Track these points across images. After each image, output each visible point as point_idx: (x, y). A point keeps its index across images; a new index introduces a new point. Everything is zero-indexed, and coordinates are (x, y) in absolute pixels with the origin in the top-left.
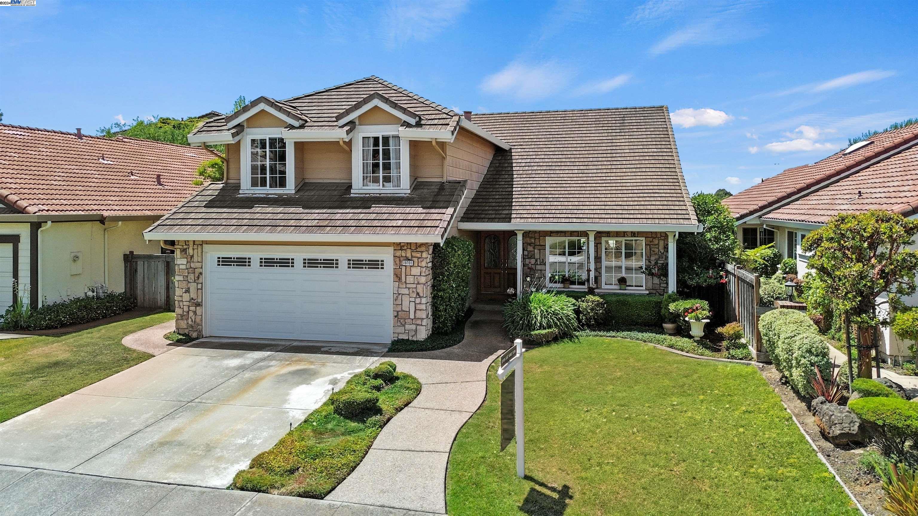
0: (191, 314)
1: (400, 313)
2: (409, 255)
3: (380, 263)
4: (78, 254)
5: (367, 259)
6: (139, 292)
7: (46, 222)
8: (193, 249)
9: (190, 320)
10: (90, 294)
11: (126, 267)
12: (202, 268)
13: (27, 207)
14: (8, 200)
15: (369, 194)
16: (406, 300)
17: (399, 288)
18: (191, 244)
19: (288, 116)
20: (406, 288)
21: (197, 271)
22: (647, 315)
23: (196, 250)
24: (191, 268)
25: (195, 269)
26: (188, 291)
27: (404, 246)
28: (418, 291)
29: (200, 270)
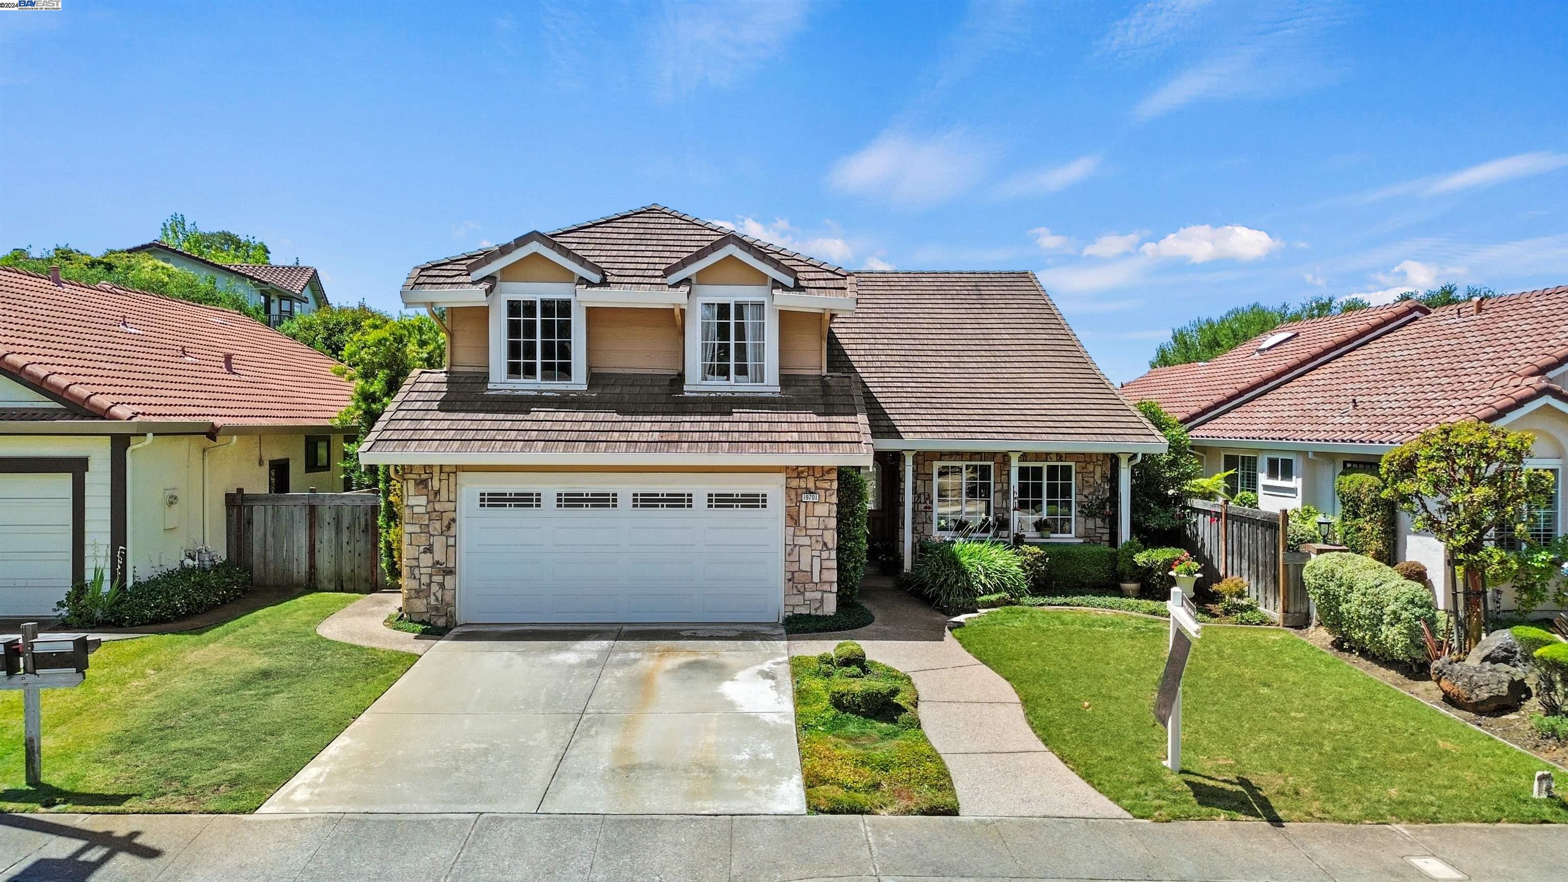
0: (435, 588)
1: (796, 574)
2: (811, 485)
3: (760, 498)
4: (175, 494)
5: (740, 492)
6: (256, 560)
7: (145, 435)
8: (440, 480)
9: (433, 598)
10: (189, 562)
11: (229, 516)
12: (455, 511)
13: (111, 407)
14: (70, 395)
15: (715, 392)
16: (806, 554)
17: (794, 535)
18: (437, 470)
19: (581, 266)
20: (806, 535)
21: (447, 517)
22: (1097, 572)
23: (445, 483)
24: (435, 511)
25: (442, 512)
26: (429, 550)
27: (803, 472)
28: (826, 540)
29: (452, 515)
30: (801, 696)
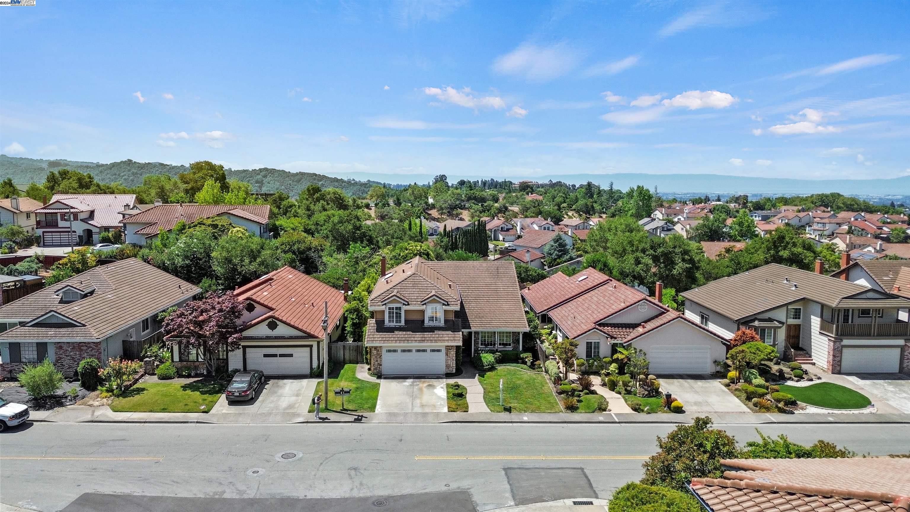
0: (379, 368)
1: (447, 365)
2: (449, 350)
3: (440, 350)
5: (437, 349)
6: (333, 357)
9: (379, 371)
13: (317, 336)
14: (309, 333)
15: (431, 326)
16: (448, 361)
19: (404, 301)
20: (449, 358)
22: (514, 357)
23: (380, 348)
24: (378, 353)
26: (377, 361)
27: (449, 346)
28: (453, 358)
29: (381, 353)
30: (448, 393)
